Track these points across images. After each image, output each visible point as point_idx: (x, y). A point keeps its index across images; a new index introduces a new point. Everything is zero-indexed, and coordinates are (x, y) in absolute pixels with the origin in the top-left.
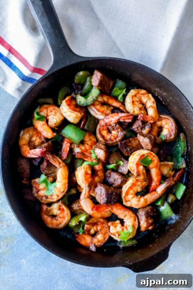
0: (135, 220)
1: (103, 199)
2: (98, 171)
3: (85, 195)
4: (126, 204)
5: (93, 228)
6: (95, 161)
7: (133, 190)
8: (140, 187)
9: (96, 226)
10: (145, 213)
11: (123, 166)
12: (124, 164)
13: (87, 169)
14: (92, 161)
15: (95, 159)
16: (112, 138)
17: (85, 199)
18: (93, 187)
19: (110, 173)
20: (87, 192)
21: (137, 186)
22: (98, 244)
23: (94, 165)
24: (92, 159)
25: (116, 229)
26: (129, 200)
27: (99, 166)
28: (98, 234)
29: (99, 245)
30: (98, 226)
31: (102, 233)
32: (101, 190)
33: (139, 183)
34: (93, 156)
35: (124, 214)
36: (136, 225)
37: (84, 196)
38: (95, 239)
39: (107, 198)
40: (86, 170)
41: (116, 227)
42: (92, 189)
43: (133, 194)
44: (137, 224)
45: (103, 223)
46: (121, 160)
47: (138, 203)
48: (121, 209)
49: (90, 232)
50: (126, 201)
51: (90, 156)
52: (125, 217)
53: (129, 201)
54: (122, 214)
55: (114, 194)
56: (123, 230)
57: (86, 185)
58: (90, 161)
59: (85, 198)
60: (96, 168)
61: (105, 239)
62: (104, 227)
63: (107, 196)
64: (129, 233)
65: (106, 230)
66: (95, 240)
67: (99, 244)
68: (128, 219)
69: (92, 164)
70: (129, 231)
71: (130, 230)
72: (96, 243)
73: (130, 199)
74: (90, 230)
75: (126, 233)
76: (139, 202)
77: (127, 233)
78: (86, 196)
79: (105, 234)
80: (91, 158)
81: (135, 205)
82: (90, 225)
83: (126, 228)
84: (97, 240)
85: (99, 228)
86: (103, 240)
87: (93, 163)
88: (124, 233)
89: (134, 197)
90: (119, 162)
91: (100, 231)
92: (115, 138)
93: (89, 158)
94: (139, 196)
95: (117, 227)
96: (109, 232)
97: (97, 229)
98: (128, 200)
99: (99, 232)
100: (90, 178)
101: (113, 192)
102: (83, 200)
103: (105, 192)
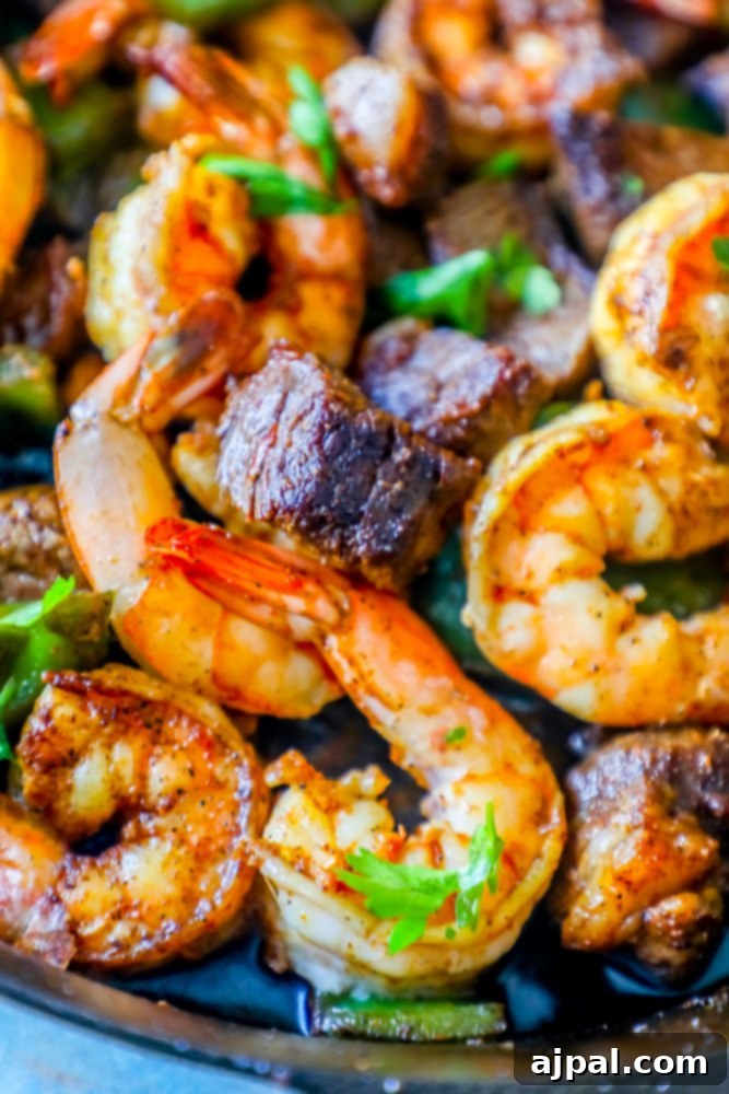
0: (541, 817)
1: (282, 467)
2: (308, 274)
3: (126, 394)
4: (493, 620)
5: (109, 746)
6: (300, 175)
7: (588, 493)
8: (661, 493)
9: (139, 741)
10: (654, 762)
11: (547, 317)
12: (563, 300)
13: (211, 190)
14: (278, 158)
15: (311, 154)
16: (512, 89)
17: (113, 427)
18: (216, 364)
19: (410, 340)
20: (147, 377)
21: (633, 475)
22: (108, 928)
23: (286, 203)
24: (286, 144)
25: (333, 829)
26: (533, 585)
27: (330, 234)
28: (141, 837)
29: (121, 946)
30: (158, 750)
31: (182, 841)
32: (289, 386)
33: (661, 452)
34: (304, 121)
35: (450, 719)
36: (538, 855)
37: (114, 405)
38: (94, 874)
39: (326, 459)
40: (199, 193)
41: (332, 809)
42: (204, 372)
43: (577, 539)
44: (552, 848)
45: (213, 745)
46: (546, 263)
47: (611, 650)
48: (426, 663)
49: (69, 789)
50: (499, 593)
51: (276, 108)
52: (451, 755)
53: (528, 597)
54: (429, 712)
55: (402, 454)
56: (396, 852)
57: (156, 322)
58: (261, 149)
59: (115, 419)
60: (294, 239)
61: (189, 898)
62: (218, 785)
63: (328, 443)
64: (449, 890)
65: (225, 817)
66: (91, 891)
67: (121, 930)
68: (471, 777)
69: (272, 187)
70: (452, 880)
71: (470, 870)
72: (87, 918)
73: (543, 575)
74: (72, 759)
75: (416, 884)
76: (623, 642)
77: (431, 889)
78: (127, 414)
79: (203, 856)
80: (277, 131)
81: (576, 665)
82: (84, 709)
83: (435, 849)
84: (116, 895)
85: (164, 774)
86: (168, 902)
87: (280, 178)
88: (405, 878)
89: (582, 573)
90: (518, 273)
91: (169, 808)
92: (537, 99)
93: (261, 123)
94: (637, 592)
95: (342, 815)
96: (259, 833)
97: (142, 777)
98: (518, 580)
99: (152, 811)
100: (218, 282)
101: (399, 440)
102: (94, 435)
103: (319, 403)
